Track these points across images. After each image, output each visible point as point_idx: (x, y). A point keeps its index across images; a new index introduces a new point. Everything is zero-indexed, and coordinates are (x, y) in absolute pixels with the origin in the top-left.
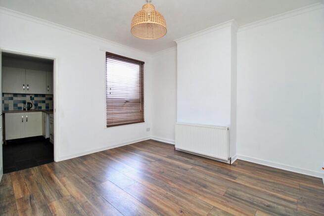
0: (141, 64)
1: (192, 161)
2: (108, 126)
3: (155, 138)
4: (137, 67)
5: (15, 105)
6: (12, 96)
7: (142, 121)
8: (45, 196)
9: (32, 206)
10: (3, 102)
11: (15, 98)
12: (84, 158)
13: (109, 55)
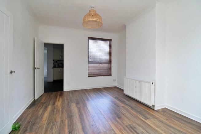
0: (110, 41)
1: (127, 102)
2: (89, 76)
3: (118, 86)
4: (107, 43)
5: (58, 65)
6: (57, 61)
7: (110, 75)
8: (49, 103)
9: (43, 106)
10: (53, 63)
11: (58, 62)
12: (75, 91)
13: (90, 38)
